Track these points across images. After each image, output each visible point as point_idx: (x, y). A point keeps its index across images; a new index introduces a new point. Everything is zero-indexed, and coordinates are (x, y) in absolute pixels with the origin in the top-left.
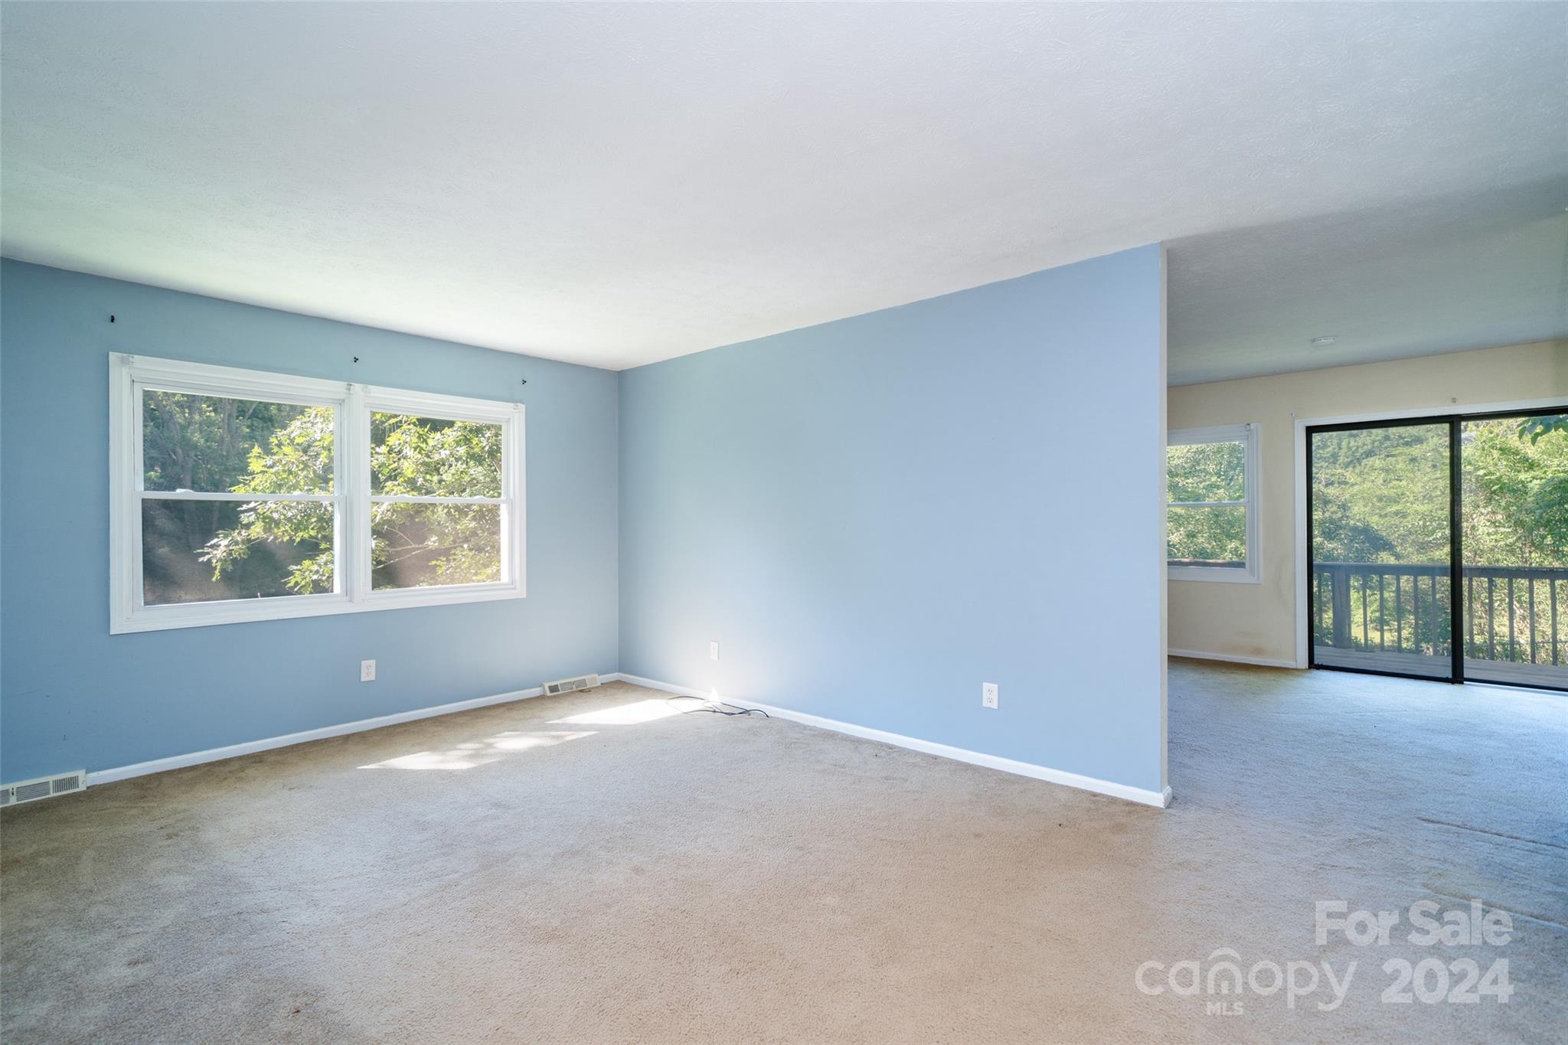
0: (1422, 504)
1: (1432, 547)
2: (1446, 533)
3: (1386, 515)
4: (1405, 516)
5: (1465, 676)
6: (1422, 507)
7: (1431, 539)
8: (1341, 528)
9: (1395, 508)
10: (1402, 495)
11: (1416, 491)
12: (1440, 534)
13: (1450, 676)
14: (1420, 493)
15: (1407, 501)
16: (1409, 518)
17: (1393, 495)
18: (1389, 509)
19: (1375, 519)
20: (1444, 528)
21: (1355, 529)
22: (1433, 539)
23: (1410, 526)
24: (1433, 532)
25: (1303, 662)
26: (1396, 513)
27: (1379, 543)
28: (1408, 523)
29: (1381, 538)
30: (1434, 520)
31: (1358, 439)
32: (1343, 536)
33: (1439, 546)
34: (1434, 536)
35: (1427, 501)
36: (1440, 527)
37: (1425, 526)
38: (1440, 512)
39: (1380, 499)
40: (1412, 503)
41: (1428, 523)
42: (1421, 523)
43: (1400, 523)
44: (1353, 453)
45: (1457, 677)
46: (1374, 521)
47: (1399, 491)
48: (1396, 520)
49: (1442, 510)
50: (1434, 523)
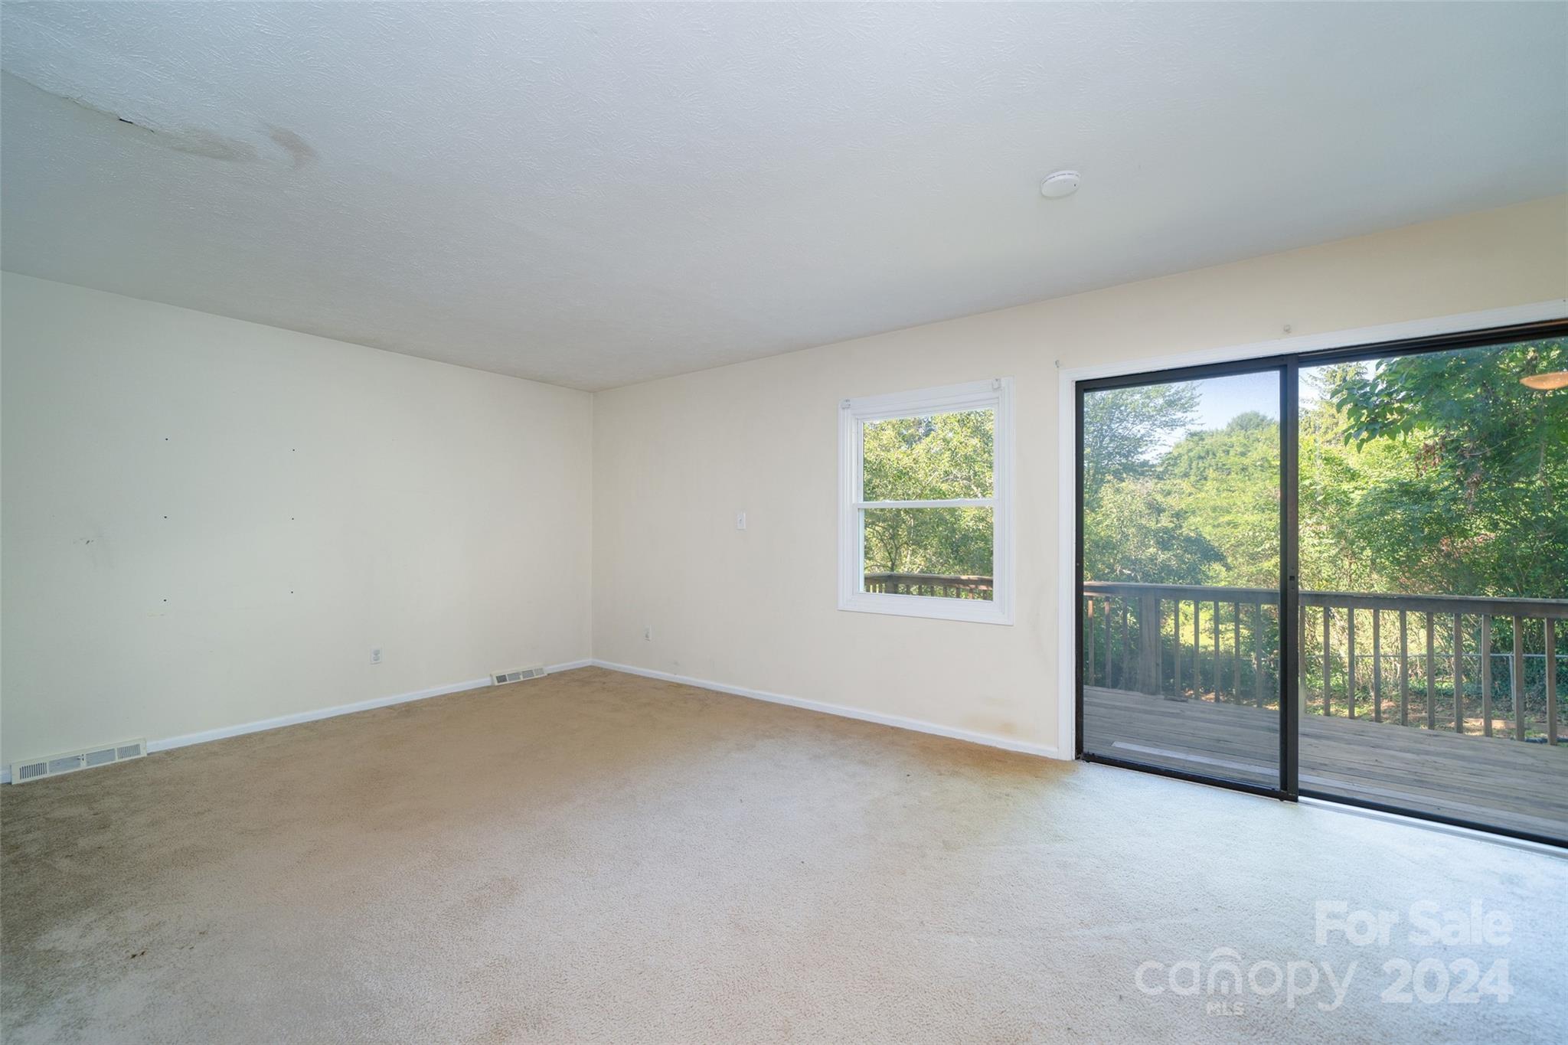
0: (1252, 514)
1: (1261, 558)
2: (1274, 544)
3: (1219, 525)
4: (1236, 526)
5: (1301, 786)
6: (1252, 517)
7: (1260, 549)
8: (1174, 538)
9: (1227, 518)
10: (1234, 505)
11: (1246, 501)
12: (1268, 545)
13: (1278, 788)
14: (1250, 503)
15: (1238, 512)
16: (1240, 529)
17: (1225, 504)
18: (1221, 520)
19: (1209, 528)
20: (1273, 539)
21: (1188, 539)
22: (1262, 550)
23: (1240, 537)
24: (1262, 543)
25: (1066, 749)
26: (1228, 524)
27: (1211, 554)
28: (1239, 533)
29: (1213, 549)
30: (1264, 531)
31: (1205, 461)
32: (1175, 547)
33: (1269, 557)
34: (1263, 547)
35: (1256, 512)
36: (1268, 538)
37: (1254, 537)
38: (1268, 522)
39: (1214, 509)
40: (1243, 514)
41: (1257, 534)
42: (1251, 533)
43: (1232, 533)
44: (1201, 472)
45: (1287, 790)
46: (1208, 533)
47: (1231, 501)
48: (1228, 530)
49: (1271, 520)
50: (1262, 534)
